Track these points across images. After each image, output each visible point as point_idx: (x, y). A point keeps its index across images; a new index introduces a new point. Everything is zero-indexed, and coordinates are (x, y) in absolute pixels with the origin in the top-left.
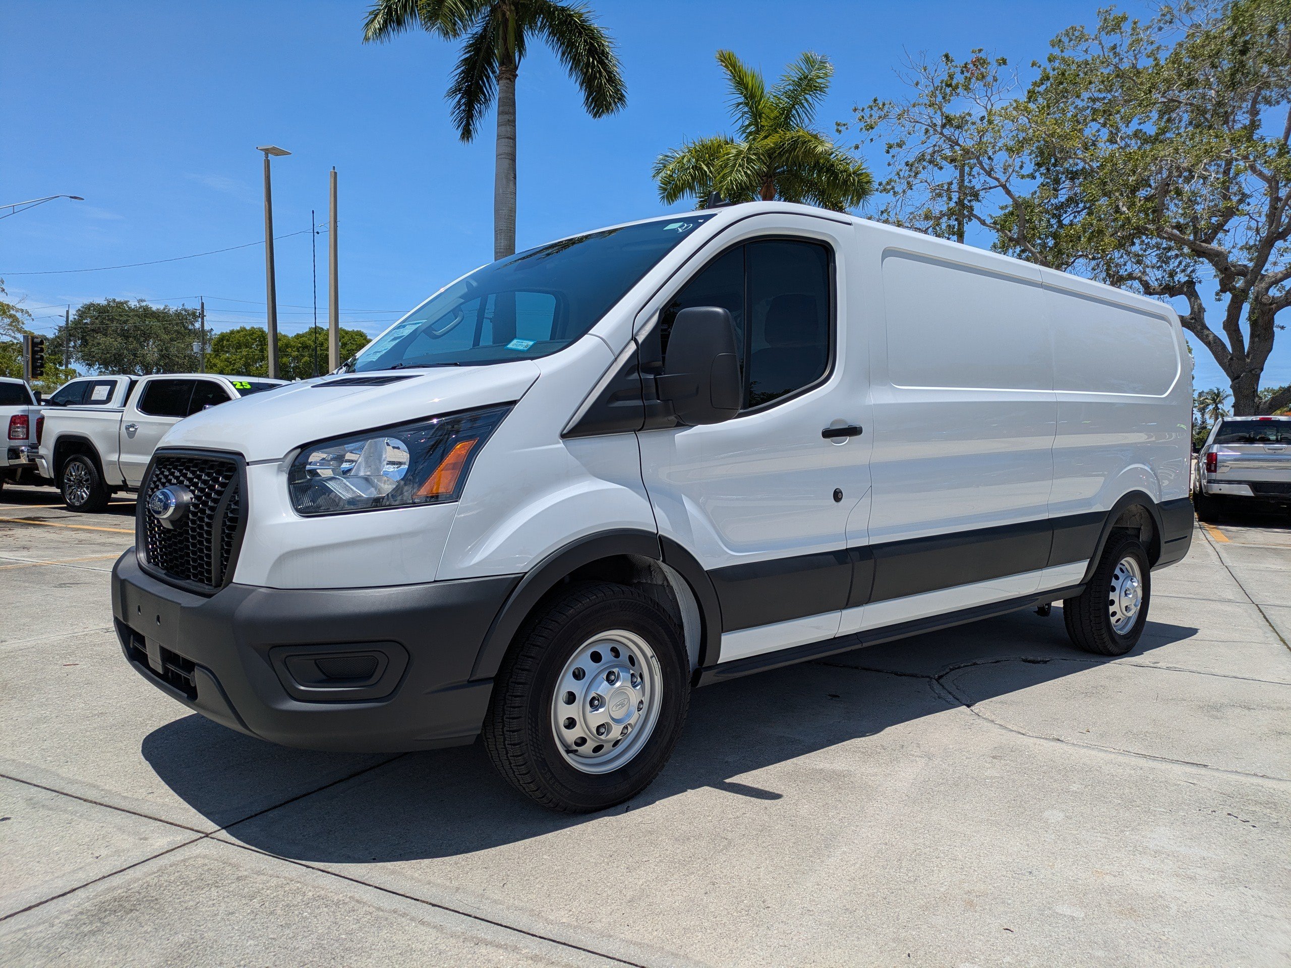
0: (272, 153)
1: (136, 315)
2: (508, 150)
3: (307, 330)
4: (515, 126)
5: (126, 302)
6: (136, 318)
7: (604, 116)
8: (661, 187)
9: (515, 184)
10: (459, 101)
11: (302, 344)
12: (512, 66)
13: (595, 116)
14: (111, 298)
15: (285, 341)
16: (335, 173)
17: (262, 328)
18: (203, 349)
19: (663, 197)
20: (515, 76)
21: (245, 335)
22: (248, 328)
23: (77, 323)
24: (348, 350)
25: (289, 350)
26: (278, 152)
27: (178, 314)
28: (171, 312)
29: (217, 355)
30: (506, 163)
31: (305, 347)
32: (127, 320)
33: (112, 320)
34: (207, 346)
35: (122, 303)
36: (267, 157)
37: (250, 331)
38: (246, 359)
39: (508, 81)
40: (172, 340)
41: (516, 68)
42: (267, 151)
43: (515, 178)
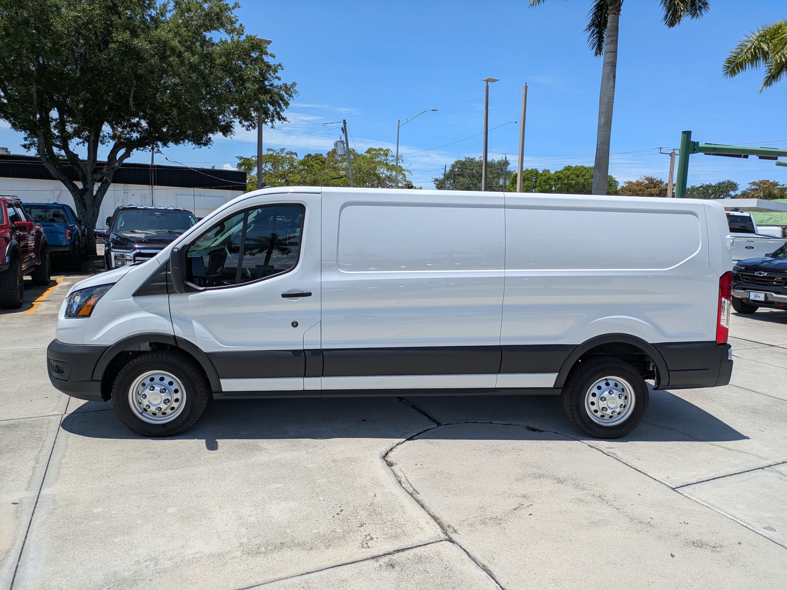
0: (490, 81)
1: (478, 165)
2: (610, 60)
3: (563, 168)
4: (617, 44)
5: (474, 159)
6: (477, 167)
7: (676, 25)
8: (725, 66)
9: (614, 81)
10: (593, 32)
11: (557, 177)
12: (617, 4)
13: (670, 26)
14: (467, 157)
15: (548, 176)
16: (526, 86)
17: (537, 169)
18: (505, 183)
19: (727, 73)
20: (619, 11)
21: (528, 174)
22: (529, 169)
23: (451, 171)
24: (585, 179)
25: (550, 181)
26: (493, 81)
27: (499, 163)
28: (496, 162)
29: (513, 186)
30: (609, 68)
31: (559, 179)
32: (473, 168)
33: (467, 168)
34: (507, 181)
35: (472, 159)
36: (487, 84)
37: (530, 171)
38: (527, 187)
39: (614, 15)
40: (494, 178)
41: (620, 5)
42: (487, 81)
43: (614, 77)
